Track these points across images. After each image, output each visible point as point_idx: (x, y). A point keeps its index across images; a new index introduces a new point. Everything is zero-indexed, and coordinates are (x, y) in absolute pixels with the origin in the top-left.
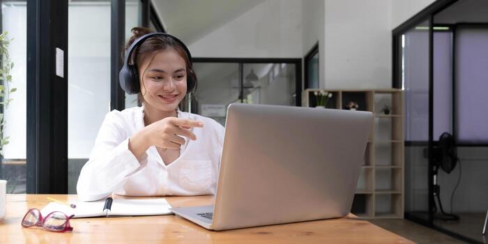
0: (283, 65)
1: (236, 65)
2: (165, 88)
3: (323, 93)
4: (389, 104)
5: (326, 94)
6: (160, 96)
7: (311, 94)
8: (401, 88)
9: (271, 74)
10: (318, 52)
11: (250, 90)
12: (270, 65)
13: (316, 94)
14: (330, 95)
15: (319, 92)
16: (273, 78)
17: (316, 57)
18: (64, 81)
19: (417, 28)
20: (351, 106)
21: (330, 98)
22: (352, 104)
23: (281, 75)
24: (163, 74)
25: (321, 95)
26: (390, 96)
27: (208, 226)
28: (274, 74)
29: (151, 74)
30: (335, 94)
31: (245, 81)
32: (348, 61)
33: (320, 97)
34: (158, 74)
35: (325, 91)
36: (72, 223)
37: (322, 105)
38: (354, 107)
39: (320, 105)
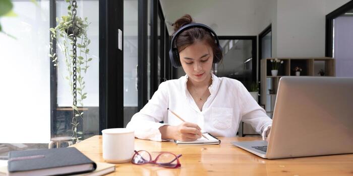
0: (236, 41)
3: (277, 61)
4: (323, 68)
5: (279, 61)
7: (269, 61)
8: (332, 56)
9: (227, 47)
10: (271, 31)
12: (226, 41)
13: (272, 61)
14: (282, 62)
15: (274, 60)
16: (229, 50)
17: (269, 34)
19: (346, 14)
20: (296, 70)
21: (282, 64)
22: (298, 68)
26: (324, 62)
27: (263, 156)
30: (285, 61)
32: (293, 37)
33: (275, 63)
35: (278, 59)
37: (277, 69)
38: (299, 71)
39: (274, 69)
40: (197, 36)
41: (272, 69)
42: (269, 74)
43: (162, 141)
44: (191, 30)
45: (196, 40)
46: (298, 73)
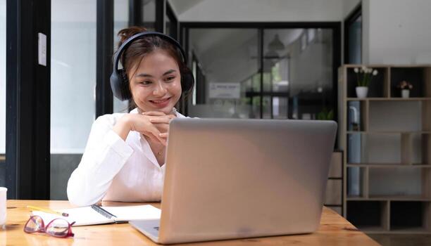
1: (254, 32)
2: (154, 93)
3: (365, 70)
5: (370, 71)
6: (151, 101)
7: (350, 71)
11: (275, 60)
13: (356, 70)
14: (375, 73)
15: (360, 69)
17: (359, 19)
18: (47, 70)
20: (402, 87)
21: (375, 76)
22: (405, 84)
23: (316, 41)
24: (150, 78)
25: (363, 73)
28: (307, 39)
29: (139, 79)
30: (382, 70)
31: (266, 51)
32: (400, 26)
33: (361, 74)
34: (146, 79)
35: (368, 67)
36: (74, 230)
37: (365, 86)
38: (406, 88)
39: (361, 85)
40: (157, 44)
41: (357, 86)
42: (352, 93)
46: (405, 93)
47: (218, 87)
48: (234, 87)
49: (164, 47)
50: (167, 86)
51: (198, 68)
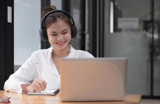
2: (58, 40)
6: (57, 43)
34: (54, 33)
36: (10, 100)
40: (59, 17)
43: (23, 93)
44: (55, 13)
45: (58, 19)
47: (124, 21)
48: (134, 21)
49: (62, 19)
50: (63, 36)
51: (114, 6)
